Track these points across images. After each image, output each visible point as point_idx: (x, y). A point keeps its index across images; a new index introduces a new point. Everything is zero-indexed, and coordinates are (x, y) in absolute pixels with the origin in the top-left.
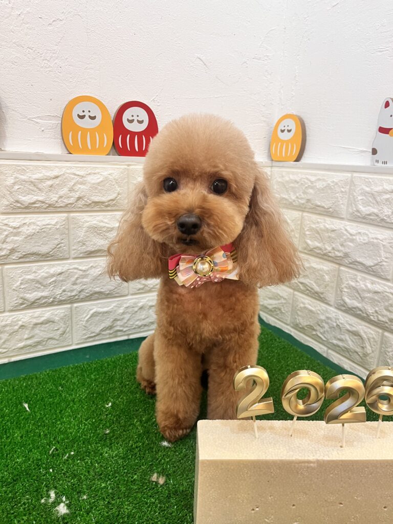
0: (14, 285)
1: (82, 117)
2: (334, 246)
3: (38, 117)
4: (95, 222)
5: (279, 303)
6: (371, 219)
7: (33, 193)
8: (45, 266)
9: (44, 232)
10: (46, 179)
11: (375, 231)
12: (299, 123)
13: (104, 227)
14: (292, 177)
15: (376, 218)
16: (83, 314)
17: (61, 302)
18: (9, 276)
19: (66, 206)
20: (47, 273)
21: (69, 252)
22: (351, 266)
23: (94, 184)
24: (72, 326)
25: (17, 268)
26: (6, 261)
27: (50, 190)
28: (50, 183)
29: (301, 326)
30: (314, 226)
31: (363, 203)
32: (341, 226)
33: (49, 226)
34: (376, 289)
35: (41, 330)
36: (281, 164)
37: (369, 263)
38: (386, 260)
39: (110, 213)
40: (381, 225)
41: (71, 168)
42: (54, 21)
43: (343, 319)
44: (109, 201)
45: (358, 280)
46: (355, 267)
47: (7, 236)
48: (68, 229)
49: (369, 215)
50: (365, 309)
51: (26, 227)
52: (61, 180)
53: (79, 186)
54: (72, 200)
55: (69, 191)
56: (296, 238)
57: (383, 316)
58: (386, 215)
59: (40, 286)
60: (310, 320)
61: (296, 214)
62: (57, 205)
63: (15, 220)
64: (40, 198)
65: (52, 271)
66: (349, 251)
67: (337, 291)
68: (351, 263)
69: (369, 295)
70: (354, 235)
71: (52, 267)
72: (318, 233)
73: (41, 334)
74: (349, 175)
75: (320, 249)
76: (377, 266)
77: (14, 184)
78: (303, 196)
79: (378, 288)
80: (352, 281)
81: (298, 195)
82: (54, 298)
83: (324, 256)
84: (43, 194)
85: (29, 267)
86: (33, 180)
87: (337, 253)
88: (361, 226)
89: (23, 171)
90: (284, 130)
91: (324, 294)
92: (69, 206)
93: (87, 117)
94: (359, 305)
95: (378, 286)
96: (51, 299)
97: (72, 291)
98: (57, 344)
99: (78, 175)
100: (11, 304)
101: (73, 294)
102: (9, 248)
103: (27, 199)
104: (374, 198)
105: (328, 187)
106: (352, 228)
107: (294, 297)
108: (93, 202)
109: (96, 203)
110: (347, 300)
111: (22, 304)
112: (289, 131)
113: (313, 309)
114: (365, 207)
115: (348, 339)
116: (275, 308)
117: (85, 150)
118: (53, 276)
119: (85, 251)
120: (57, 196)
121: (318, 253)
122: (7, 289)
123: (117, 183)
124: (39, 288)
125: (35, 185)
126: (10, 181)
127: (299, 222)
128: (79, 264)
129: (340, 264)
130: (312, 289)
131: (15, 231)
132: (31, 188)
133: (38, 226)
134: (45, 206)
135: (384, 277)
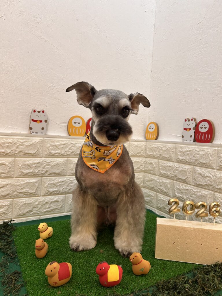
0: (45, 185)
1: (75, 123)
2: (171, 172)
3: (60, 123)
5: (151, 199)
6: (183, 161)
7: (56, 150)
8: (57, 178)
9: (58, 165)
10: (61, 145)
11: (185, 166)
12: (156, 125)
14: (154, 146)
15: (185, 161)
16: (70, 199)
17: (62, 194)
18: (44, 182)
19: (67, 155)
20: (58, 181)
21: (67, 173)
23: (78, 147)
24: (65, 204)
25: (47, 178)
26: (44, 175)
27: (62, 149)
28: (62, 146)
29: (160, 208)
30: (163, 165)
31: (180, 155)
32: (173, 165)
33: (60, 163)
35: (53, 205)
36: (150, 141)
37: (183, 178)
38: (189, 177)
40: (186, 163)
41: (70, 141)
45: (180, 185)
46: (179, 180)
47: (45, 166)
48: (67, 164)
49: (182, 160)
50: (183, 197)
51: (52, 163)
52: (66, 145)
53: (73, 148)
54: (69, 153)
55: (69, 149)
56: (156, 170)
58: (188, 160)
59: (54, 186)
60: (163, 204)
61: (156, 160)
62: (64, 155)
63: (48, 160)
64: (59, 152)
65: (60, 180)
66: (176, 174)
67: (173, 191)
68: (177, 179)
69: (184, 191)
70: (177, 168)
71: (60, 179)
72: (165, 168)
73: (53, 206)
74: (175, 145)
75: (166, 174)
76: (186, 179)
77: (50, 146)
78: (158, 153)
80: (178, 186)
81: (156, 153)
82: (60, 191)
83: (167, 177)
84: (59, 150)
85: (51, 178)
86: (56, 145)
87: (172, 175)
88: (180, 164)
89: (53, 142)
90: (151, 128)
91: (168, 193)
92: (69, 155)
93: (77, 123)
94: (181, 196)
95: (187, 187)
96: (58, 192)
97: (66, 189)
98: (59, 211)
99: (72, 144)
100: (43, 193)
101: (67, 190)
102: (45, 170)
103: (53, 152)
104: (184, 153)
105: (167, 149)
106: (177, 165)
107: (156, 195)
110: (177, 194)
111: (47, 193)
112: (153, 128)
113: (164, 199)
114: (181, 157)
116: (149, 201)
117: (76, 135)
118: (60, 182)
119: (72, 173)
120: (64, 151)
121: (165, 176)
122: (42, 187)
124: (54, 187)
125: (57, 147)
126: (48, 145)
127: (157, 164)
128: (70, 178)
129: (173, 180)
130: (164, 191)
131: (48, 164)
132: (55, 148)
133: (56, 162)
134: (60, 155)
135: (189, 183)
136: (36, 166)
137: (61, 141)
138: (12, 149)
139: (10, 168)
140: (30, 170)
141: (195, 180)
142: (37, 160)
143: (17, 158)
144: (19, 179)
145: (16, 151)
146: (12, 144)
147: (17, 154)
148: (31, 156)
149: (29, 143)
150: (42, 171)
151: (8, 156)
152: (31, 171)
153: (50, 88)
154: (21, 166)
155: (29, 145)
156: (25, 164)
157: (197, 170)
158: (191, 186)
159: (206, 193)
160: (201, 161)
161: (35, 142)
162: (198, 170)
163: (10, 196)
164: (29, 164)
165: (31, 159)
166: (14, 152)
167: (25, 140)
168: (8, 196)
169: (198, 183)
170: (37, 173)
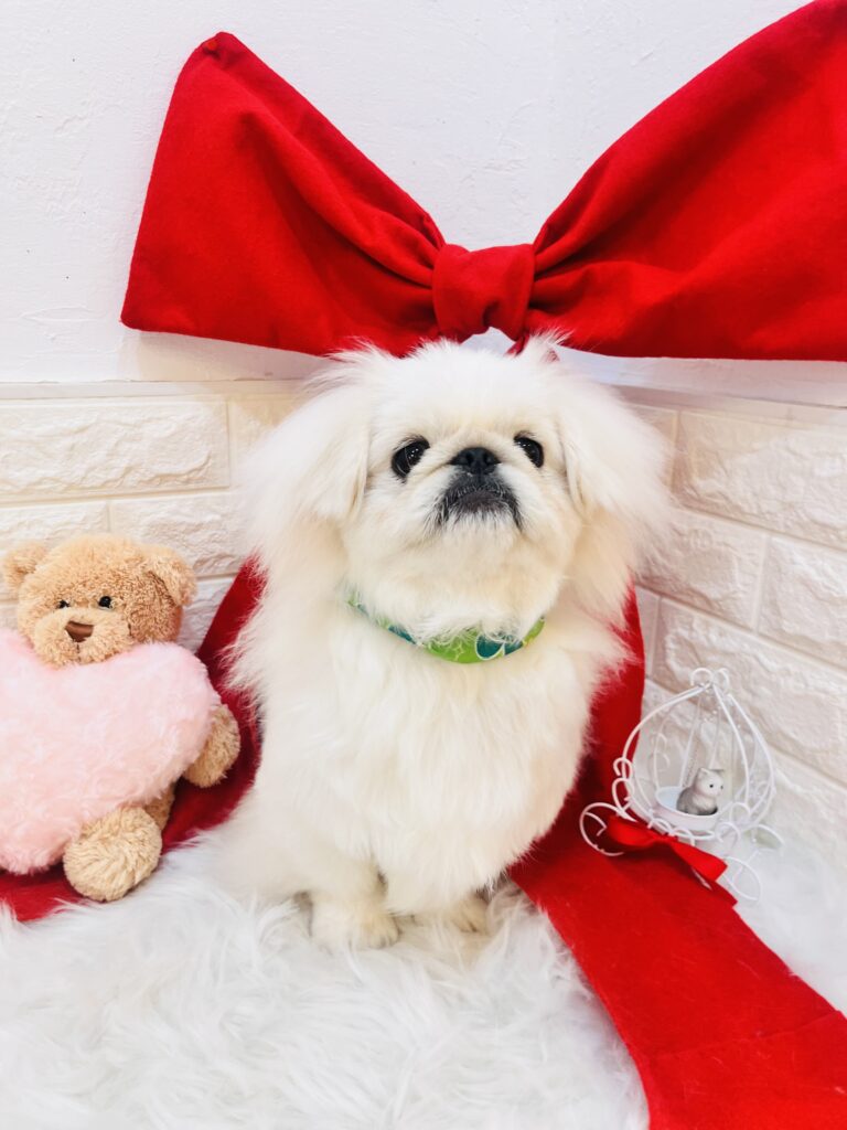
3: (46, 314)
4: (162, 515)
6: (716, 504)
7: (36, 463)
10: (62, 435)
11: (724, 530)
13: (182, 524)
15: (725, 502)
19: (104, 485)
22: (682, 597)
23: (158, 439)
27: (69, 457)
28: (68, 442)
31: (700, 471)
33: (70, 527)
34: (727, 647)
37: (712, 592)
38: (739, 585)
39: (193, 496)
40: (733, 516)
41: (109, 410)
42: (68, 121)
44: (191, 472)
45: (695, 626)
46: (690, 600)
49: (711, 495)
51: (23, 531)
52: (92, 436)
53: (128, 445)
54: (113, 474)
55: (108, 455)
58: (743, 499)
62: (86, 484)
64: (51, 473)
66: (677, 567)
67: (657, 646)
68: (681, 593)
70: (685, 535)
74: (676, 412)
76: (728, 601)
79: (732, 645)
80: (684, 629)
84: (56, 464)
87: (655, 570)
88: (699, 516)
92: (110, 484)
95: (730, 640)
99: (126, 424)
103: (23, 475)
104: (720, 462)
106: (682, 520)
108: (157, 476)
109: (163, 478)
110: (675, 667)
114: (704, 480)
120: (84, 466)
123: (205, 435)
125: (39, 446)
129: (662, 594)
132: (32, 453)
133: (47, 526)
134: (59, 487)
135: (741, 623)
141: (779, 614)
157: (787, 557)
158: (752, 637)
159: (833, 687)
160: (819, 515)
162: (799, 558)
169: (790, 627)
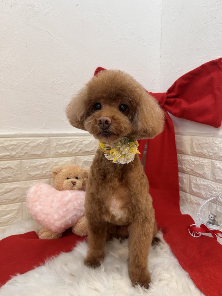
2: (186, 166)
4: (86, 159)
6: (200, 155)
7: (63, 149)
9: (67, 164)
10: (68, 143)
11: (203, 160)
13: (89, 161)
15: (202, 154)
19: (75, 153)
22: (194, 174)
23: (86, 144)
27: (69, 148)
28: (69, 145)
31: (196, 148)
32: (189, 158)
33: (69, 162)
34: (205, 184)
37: (201, 173)
38: (207, 171)
40: (204, 157)
41: (77, 138)
42: (71, 85)
43: (192, 198)
45: (197, 180)
46: (196, 175)
47: (53, 166)
49: (199, 153)
50: (201, 193)
51: (60, 163)
52: (73, 143)
53: (80, 145)
54: (77, 151)
55: (76, 147)
57: (208, 195)
58: (205, 153)
62: (72, 153)
63: (56, 160)
64: (66, 151)
66: (192, 168)
67: (189, 186)
68: (194, 173)
69: (202, 187)
70: (194, 162)
72: (179, 161)
74: (190, 137)
75: (181, 168)
76: (204, 174)
77: (56, 146)
79: (206, 183)
80: (195, 181)
84: (67, 149)
86: (63, 144)
87: (188, 169)
88: (197, 157)
89: (59, 140)
94: (198, 191)
95: (205, 182)
99: (80, 141)
103: (60, 151)
104: (200, 146)
106: (193, 158)
109: (86, 152)
110: (194, 190)
114: (197, 150)
115: (196, 207)
120: (72, 150)
123: (94, 143)
125: (64, 146)
126: (55, 145)
129: (190, 174)
131: (56, 164)
132: (62, 147)
133: (64, 162)
134: (67, 154)
135: (207, 178)
136: (43, 167)
137: (68, 139)
138: (17, 151)
139: (17, 171)
140: (37, 172)
141: (215, 176)
142: (44, 161)
143: (23, 160)
144: (26, 182)
145: (21, 153)
146: (17, 146)
147: (23, 156)
148: (38, 157)
149: (34, 143)
150: (50, 172)
151: (14, 159)
152: (39, 173)
153: (52, 83)
154: (28, 168)
155: (35, 145)
156: (32, 166)
157: (216, 164)
158: (210, 181)
161: (41, 142)
162: (218, 164)
163: (19, 199)
164: (36, 165)
165: (38, 160)
166: (19, 154)
167: (30, 141)
168: (17, 200)
169: (217, 178)
170: (45, 174)
